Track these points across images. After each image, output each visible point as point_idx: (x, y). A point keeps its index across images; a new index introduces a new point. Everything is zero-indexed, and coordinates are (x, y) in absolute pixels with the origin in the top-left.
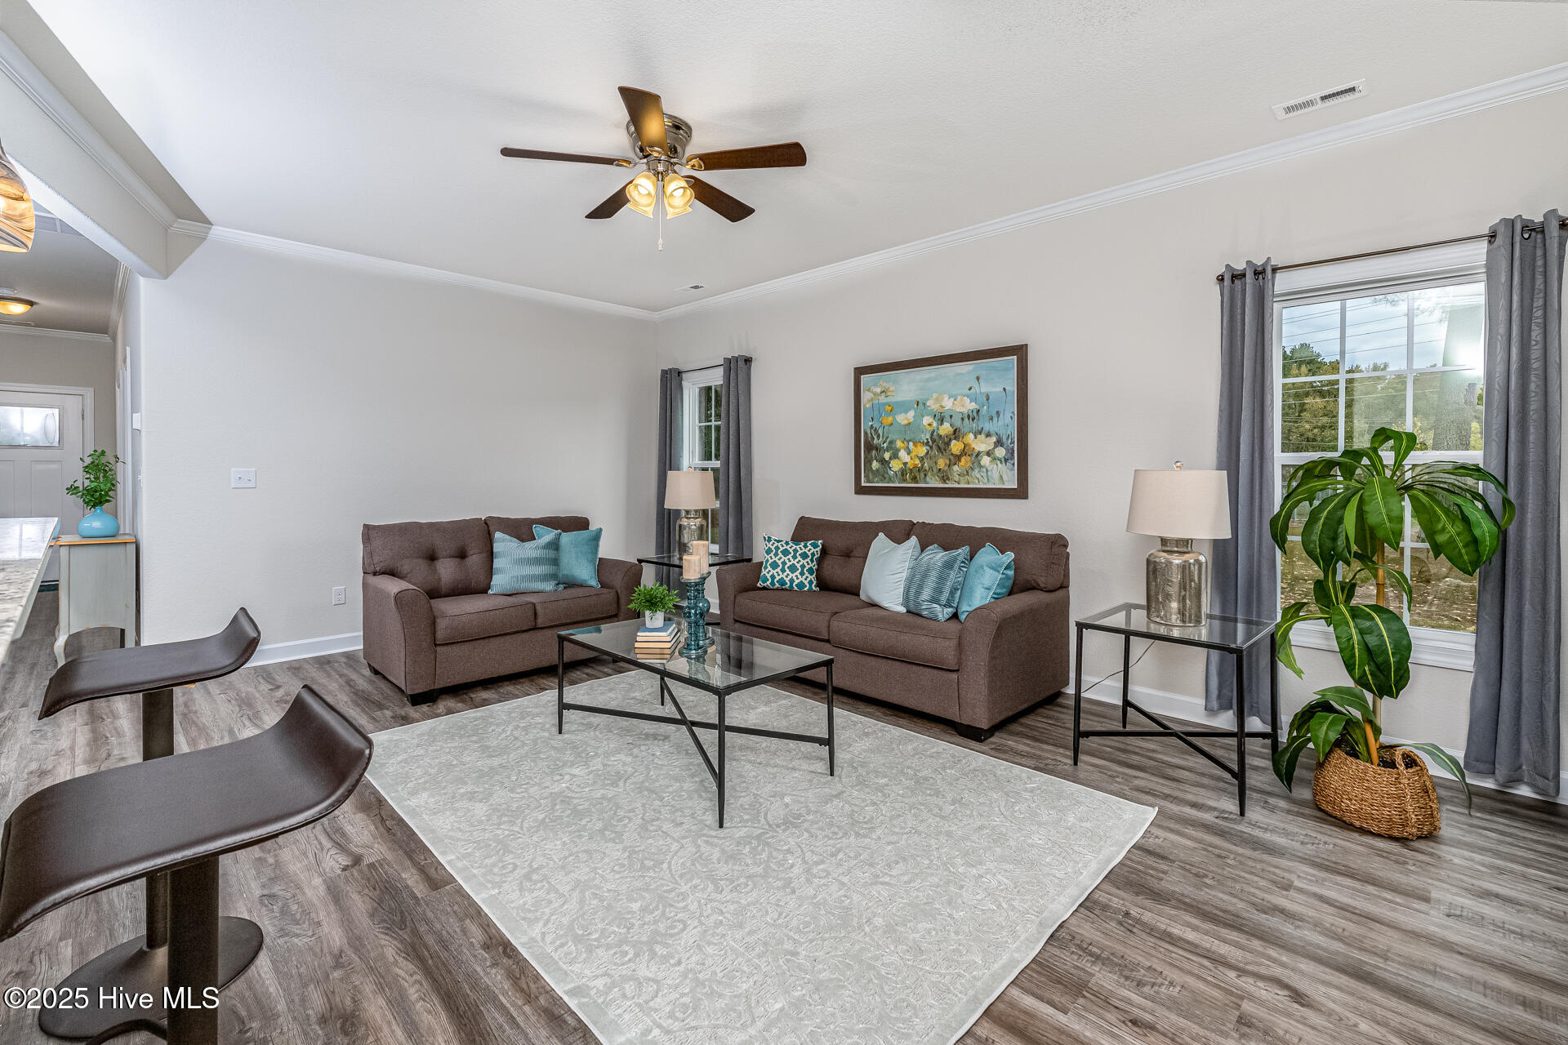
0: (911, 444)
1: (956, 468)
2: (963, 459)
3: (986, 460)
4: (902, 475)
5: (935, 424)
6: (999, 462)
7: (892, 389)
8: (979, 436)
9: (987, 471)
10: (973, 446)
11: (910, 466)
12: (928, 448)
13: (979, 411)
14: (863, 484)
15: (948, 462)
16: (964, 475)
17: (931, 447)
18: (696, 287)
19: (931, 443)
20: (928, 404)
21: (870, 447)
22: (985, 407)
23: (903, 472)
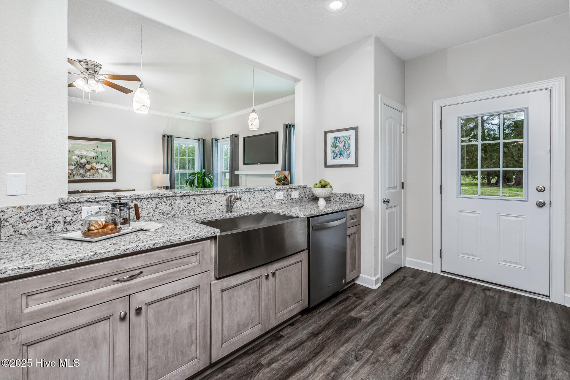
1: (88, 173)
2: (91, 171)
3: (100, 171)
5: (78, 159)
6: (106, 172)
8: (98, 164)
9: (101, 174)
10: (95, 167)
12: (75, 167)
13: (97, 156)
15: (85, 171)
16: (92, 175)
17: (77, 167)
19: (76, 165)
20: (75, 152)
22: (100, 156)
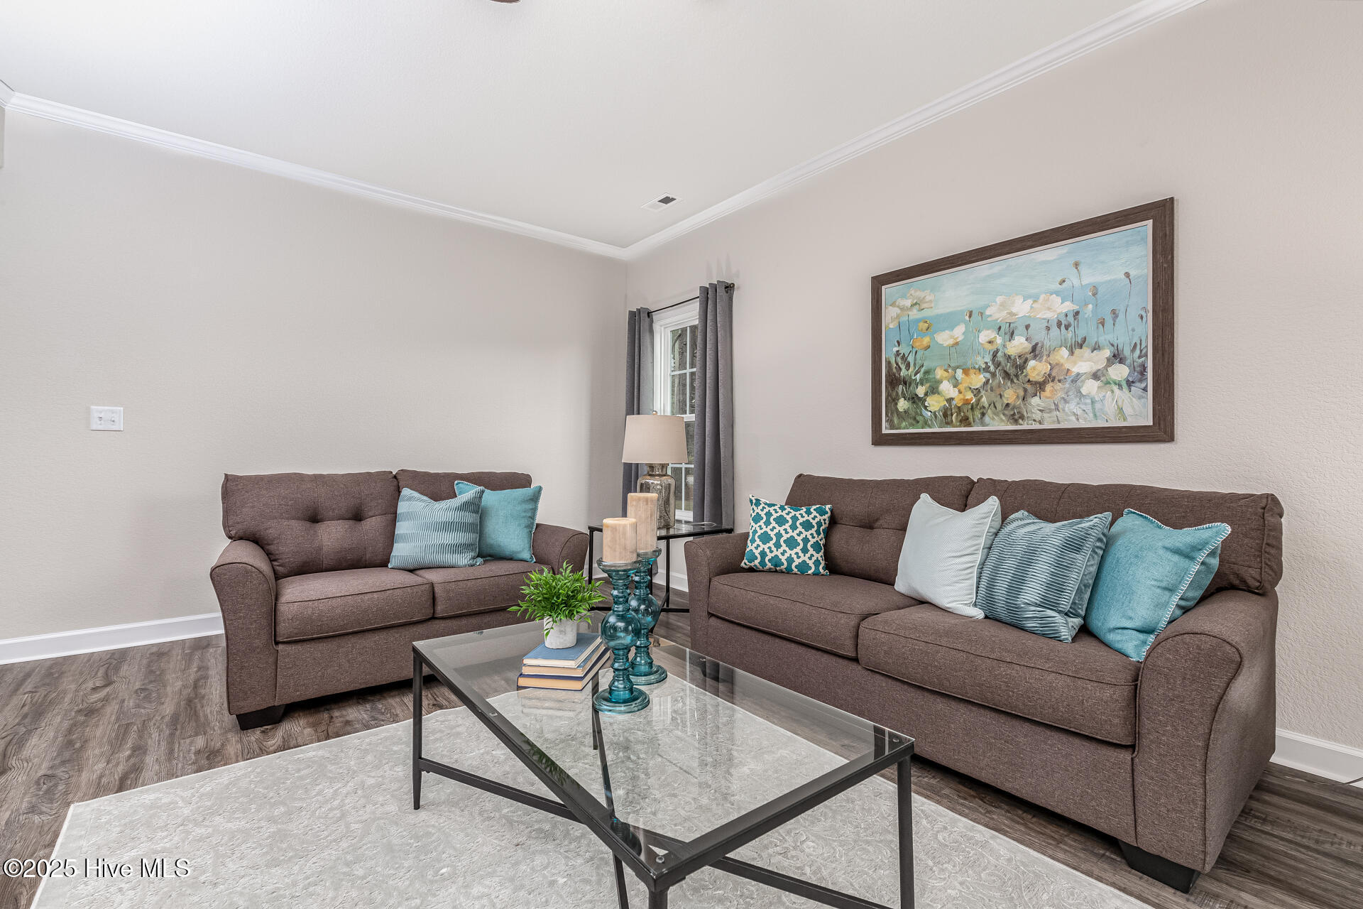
0: (959, 372)
1: (1035, 401)
2: (1049, 387)
4: (945, 415)
5: (999, 341)
6: (1115, 388)
7: (928, 298)
8: (1077, 351)
9: (1093, 402)
10: (1067, 366)
11: (958, 402)
12: (988, 375)
13: (1077, 313)
14: (884, 431)
15: (1021, 393)
16: (1050, 411)
17: (993, 375)
18: (667, 200)
19: (992, 368)
20: (988, 312)
21: (894, 381)
22: (1090, 306)
23: (946, 413)
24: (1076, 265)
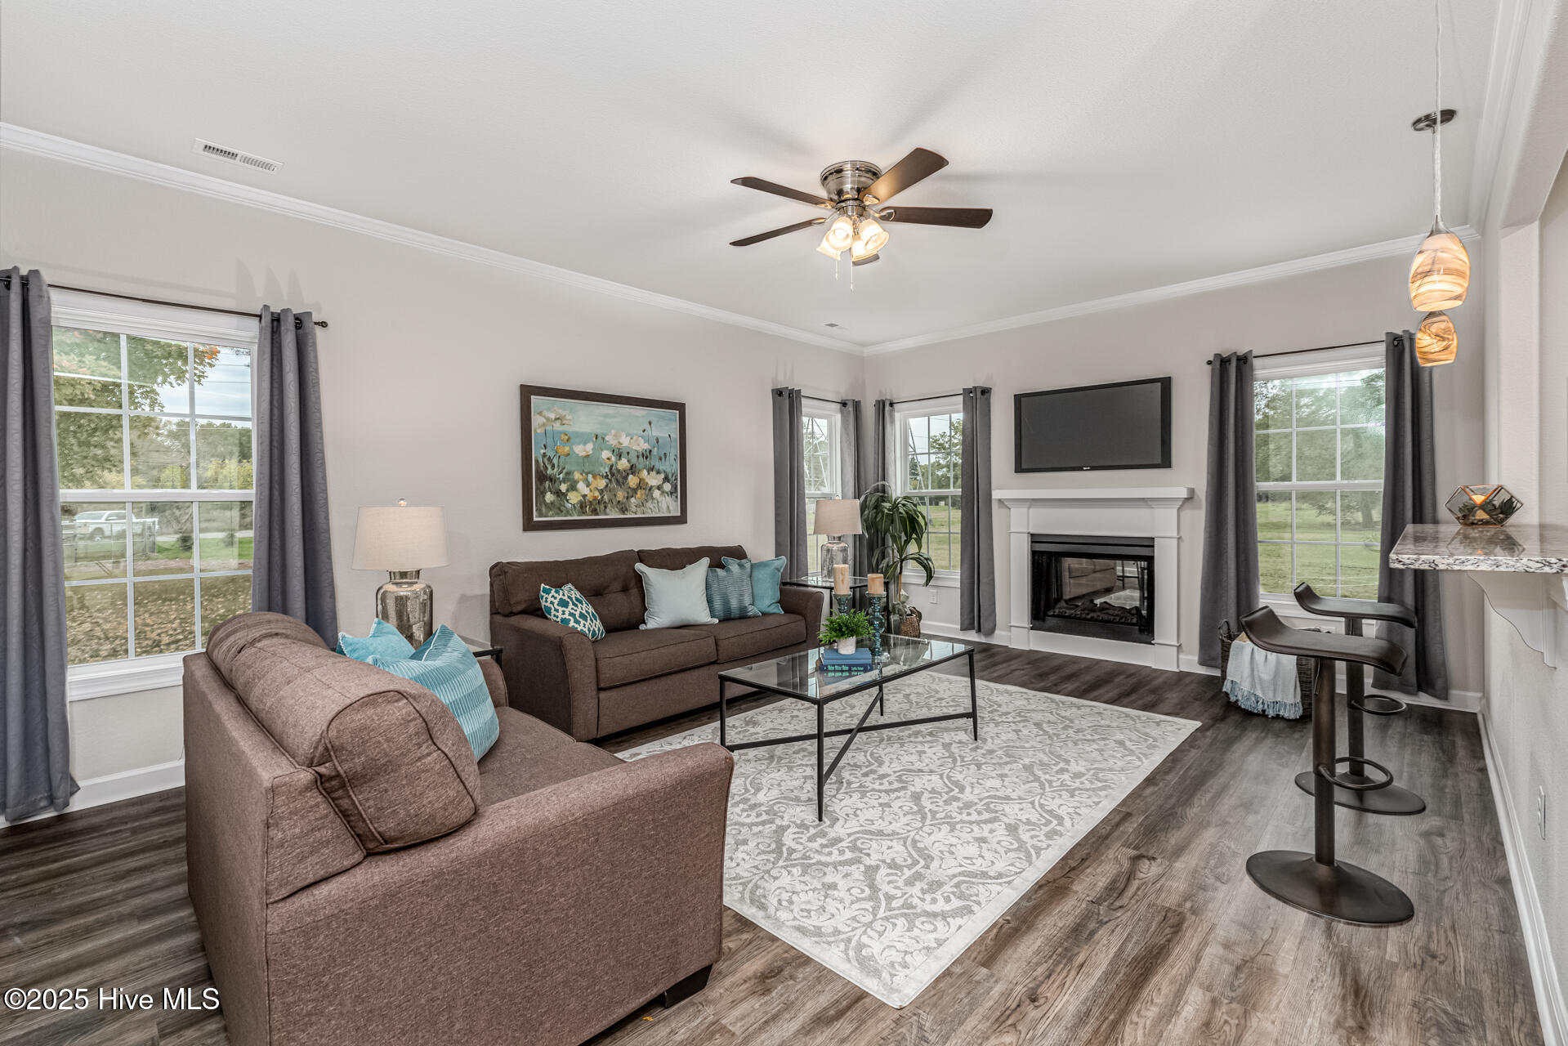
0: (590, 476)
1: (633, 500)
2: (639, 492)
3: (657, 493)
4: (581, 507)
5: (613, 459)
6: (666, 495)
7: (568, 417)
8: (651, 473)
9: (658, 502)
10: (647, 480)
11: (590, 498)
12: (608, 481)
13: (650, 451)
14: (535, 519)
15: (626, 494)
16: (640, 506)
17: (610, 480)
19: (610, 476)
20: (607, 438)
21: (542, 477)
22: (656, 449)
23: (582, 505)
24: (650, 423)
